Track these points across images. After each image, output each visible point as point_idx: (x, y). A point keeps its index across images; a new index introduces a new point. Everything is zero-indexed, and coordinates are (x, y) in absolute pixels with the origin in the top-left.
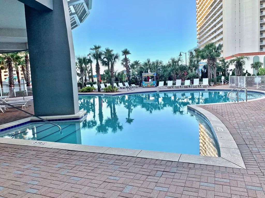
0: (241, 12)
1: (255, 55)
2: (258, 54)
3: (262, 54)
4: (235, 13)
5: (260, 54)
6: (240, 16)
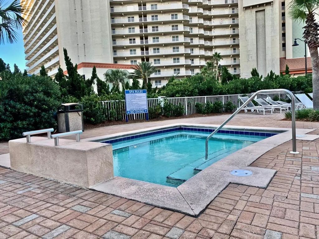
1: (108, 67)
6: (82, 6)
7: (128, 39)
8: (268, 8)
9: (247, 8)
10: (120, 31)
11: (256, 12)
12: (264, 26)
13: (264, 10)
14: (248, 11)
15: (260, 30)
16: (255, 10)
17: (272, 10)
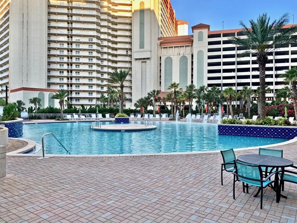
0: (28, 45)
1: (40, 91)
2: (43, 91)
3: (47, 91)
4: (23, 45)
5: (45, 91)
6: (28, 49)
7: (59, 72)
8: (148, 61)
9: (136, 59)
10: (53, 66)
11: (142, 62)
12: (146, 71)
13: (146, 62)
14: (137, 61)
15: (144, 73)
16: (141, 61)
17: (150, 62)
